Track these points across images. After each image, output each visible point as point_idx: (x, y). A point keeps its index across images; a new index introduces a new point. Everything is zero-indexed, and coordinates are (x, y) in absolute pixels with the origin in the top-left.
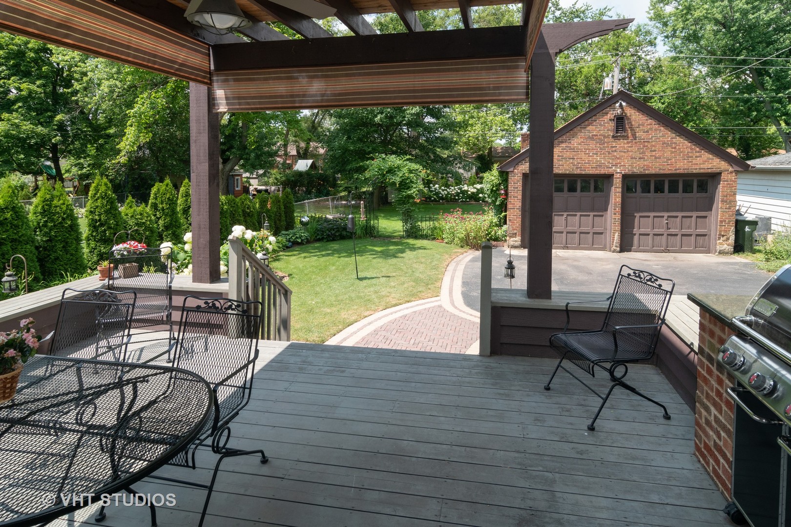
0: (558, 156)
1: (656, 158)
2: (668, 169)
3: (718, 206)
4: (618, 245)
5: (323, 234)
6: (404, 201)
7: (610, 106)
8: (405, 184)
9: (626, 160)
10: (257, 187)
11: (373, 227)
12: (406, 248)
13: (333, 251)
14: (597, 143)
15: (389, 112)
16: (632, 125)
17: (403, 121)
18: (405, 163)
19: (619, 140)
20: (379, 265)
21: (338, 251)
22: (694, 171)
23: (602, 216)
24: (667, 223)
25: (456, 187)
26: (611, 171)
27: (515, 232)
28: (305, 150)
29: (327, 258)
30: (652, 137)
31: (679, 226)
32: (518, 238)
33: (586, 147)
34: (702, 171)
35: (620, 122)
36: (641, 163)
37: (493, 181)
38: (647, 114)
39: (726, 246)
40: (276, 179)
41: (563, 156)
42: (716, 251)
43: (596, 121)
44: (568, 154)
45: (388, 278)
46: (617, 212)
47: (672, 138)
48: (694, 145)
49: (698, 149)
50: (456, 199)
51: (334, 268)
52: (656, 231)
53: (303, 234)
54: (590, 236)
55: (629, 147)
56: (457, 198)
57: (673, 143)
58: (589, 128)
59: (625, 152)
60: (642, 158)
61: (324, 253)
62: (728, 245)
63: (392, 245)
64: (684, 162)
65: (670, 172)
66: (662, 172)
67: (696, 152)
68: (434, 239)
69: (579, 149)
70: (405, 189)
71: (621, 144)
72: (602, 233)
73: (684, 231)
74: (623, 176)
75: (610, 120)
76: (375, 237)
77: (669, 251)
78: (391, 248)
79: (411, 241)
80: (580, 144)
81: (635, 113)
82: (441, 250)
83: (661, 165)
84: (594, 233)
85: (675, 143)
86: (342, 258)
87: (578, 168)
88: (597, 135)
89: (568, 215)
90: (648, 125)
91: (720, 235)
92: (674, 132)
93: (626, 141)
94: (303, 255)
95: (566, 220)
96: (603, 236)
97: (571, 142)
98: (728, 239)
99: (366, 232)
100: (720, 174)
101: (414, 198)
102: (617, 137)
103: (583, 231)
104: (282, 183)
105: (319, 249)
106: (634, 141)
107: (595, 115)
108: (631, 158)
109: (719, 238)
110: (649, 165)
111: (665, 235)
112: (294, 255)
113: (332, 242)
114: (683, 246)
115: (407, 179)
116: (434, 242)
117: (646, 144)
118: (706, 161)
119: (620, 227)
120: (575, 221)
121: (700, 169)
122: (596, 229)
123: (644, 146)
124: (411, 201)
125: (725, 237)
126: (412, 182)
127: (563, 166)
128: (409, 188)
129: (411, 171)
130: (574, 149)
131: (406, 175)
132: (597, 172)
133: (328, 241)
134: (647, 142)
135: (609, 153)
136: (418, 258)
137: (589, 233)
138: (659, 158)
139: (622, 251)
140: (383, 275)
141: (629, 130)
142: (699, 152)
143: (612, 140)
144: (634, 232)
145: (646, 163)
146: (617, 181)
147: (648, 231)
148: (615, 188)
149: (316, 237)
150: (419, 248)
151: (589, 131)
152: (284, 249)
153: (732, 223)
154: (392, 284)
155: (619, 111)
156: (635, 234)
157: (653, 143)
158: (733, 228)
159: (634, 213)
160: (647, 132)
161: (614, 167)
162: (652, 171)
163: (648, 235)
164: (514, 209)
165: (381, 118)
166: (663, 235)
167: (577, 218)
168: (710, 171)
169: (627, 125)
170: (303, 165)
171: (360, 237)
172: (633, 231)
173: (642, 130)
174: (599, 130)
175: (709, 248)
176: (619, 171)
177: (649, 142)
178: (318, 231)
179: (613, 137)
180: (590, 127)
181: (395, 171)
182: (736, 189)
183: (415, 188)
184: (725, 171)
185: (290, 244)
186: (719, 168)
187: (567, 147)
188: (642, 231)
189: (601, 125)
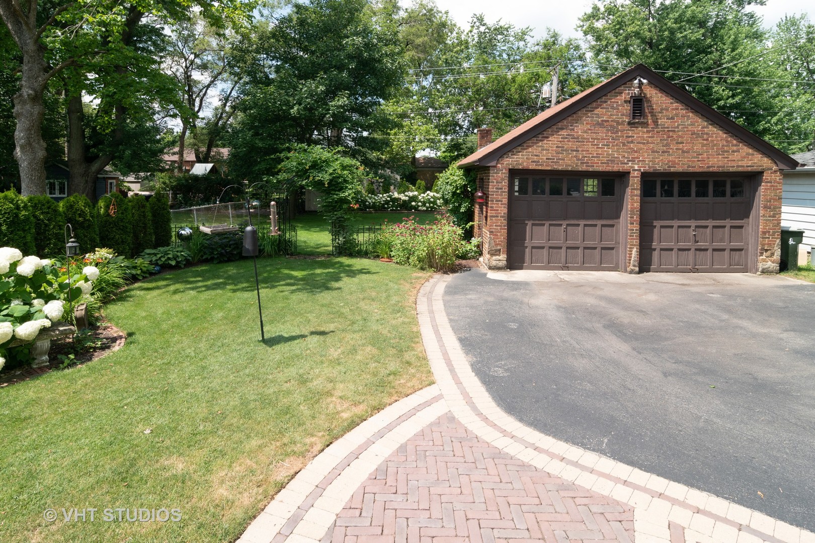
0: (557, 147)
1: (683, 152)
2: (698, 166)
3: (759, 214)
4: (637, 264)
5: (212, 253)
6: (335, 206)
7: (625, 84)
8: (336, 184)
9: (646, 154)
10: (138, 192)
11: (289, 241)
12: (341, 272)
13: (226, 278)
14: (608, 131)
15: (309, 104)
16: (653, 109)
17: (326, 114)
18: (335, 157)
19: (637, 127)
20: (303, 306)
21: (234, 280)
22: (731, 170)
23: (612, 226)
24: (695, 235)
25: (384, 195)
26: (626, 167)
27: (499, 247)
28: (205, 154)
29: (212, 293)
30: (679, 125)
31: (709, 238)
32: (503, 257)
33: (594, 136)
34: (740, 169)
35: (638, 104)
36: (665, 158)
37: (456, 181)
38: (671, 96)
39: (770, 263)
40: (164, 183)
41: (563, 147)
42: (757, 270)
43: (606, 102)
44: (569, 145)
45: (322, 338)
46: (635, 221)
47: (703, 128)
48: (731, 137)
49: (735, 142)
50: (385, 208)
51: (221, 314)
52: (682, 245)
53: (179, 254)
54: (597, 252)
55: (649, 137)
56: (386, 206)
57: (704, 134)
58: (596, 111)
59: (644, 144)
60: (666, 152)
61: (209, 283)
62: (773, 263)
63: (320, 268)
64: (718, 158)
65: (701, 170)
66: (691, 170)
67: (732, 146)
68: (378, 257)
69: (584, 138)
70: (336, 191)
71: (639, 133)
72: (612, 249)
73: (716, 245)
74: (642, 173)
75: (626, 102)
76: (292, 254)
77: (697, 271)
78: (318, 271)
79: (345, 260)
80: (586, 132)
81: (656, 93)
82: (393, 274)
83: (690, 161)
84: (603, 248)
85: (707, 134)
86: (238, 294)
87: (584, 163)
88: (608, 121)
89: (568, 225)
90: (673, 109)
91: (763, 249)
92: (705, 119)
93: (645, 130)
94: (172, 288)
95: (566, 231)
96: (614, 251)
97: (573, 130)
98: (773, 254)
99: (279, 248)
100: (761, 173)
101: (350, 203)
102: (634, 123)
103: (589, 246)
104: (172, 188)
105: (204, 276)
106: (656, 130)
107: (605, 95)
108: (652, 152)
109: (762, 254)
110: (675, 161)
111: (693, 249)
112: (158, 288)
113: (227, 264)
114: (715, 263)
115: (339, 178)
116: (378, 262)
117: (671, 134)
118: (745, 157)
119: (638, 241)
120: (578, 232)
121: (738, 166)
122: (605, 244)
123: (669, 137)
124: (345, 206)
125: (769, 252)
126: (346, 181)
127: (564, 160)
128: (341, 189)
129: (344, 168)
130: (578, 138)
131: (339, 172)
132: (609, 169)
133: (220, 262)
134: (672, 131)
135: (624, 145)
136: (363, 290)
137: (595, 248)
138: (688, 152)
139: (641, 271)
140: (314, 330)
141: (649, 115)
142: (736, 145)
143: (628, 127)
144: (653, 247)
145: (671, 158)
146: (635, 182)
147: (671, 244)
148: (632, 189)
149: (202, 256)
150: (361, 272)
151: (598, 116)
152: (144, 278)
153: (778, 235)
154: (334, 353)
155: (637, 91)
156: (655, 250)
157: (680, 133)
158: (778, 241)
159: (653, 223)
160: (672, 118)
161: (630, 163)
162: (679, 169)
163: (672, 250)
164: (497, 217)
165: (298, 109)
166: (689, 250)
167: (580, 228)
168: (750, 169)
169: (646, 108)
170: (201, 169)
171: (270, 256)
172: (651, 245)
173: (666, 116)
174: (611, 115)
175: (746, 265)
176: (636, 168)
177: (674, 131)
178: (205, 248)
179: (629, 123)
180: (599, 109)
181: (322, 166)
182: (780, 192)
183: (350, 189)
184: (769, 169)
185: (157, 268)
186: (760, 166)
187: (568, 135)
188: (664, 245)
189: (613, 108)
